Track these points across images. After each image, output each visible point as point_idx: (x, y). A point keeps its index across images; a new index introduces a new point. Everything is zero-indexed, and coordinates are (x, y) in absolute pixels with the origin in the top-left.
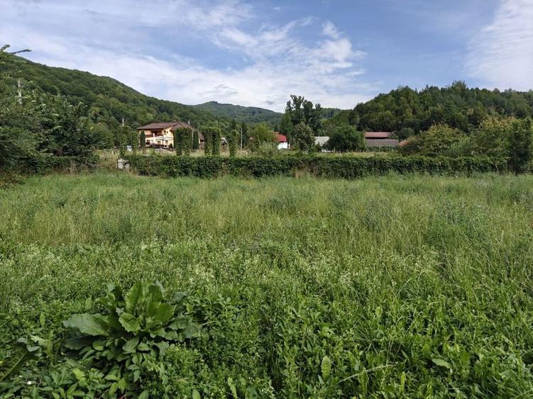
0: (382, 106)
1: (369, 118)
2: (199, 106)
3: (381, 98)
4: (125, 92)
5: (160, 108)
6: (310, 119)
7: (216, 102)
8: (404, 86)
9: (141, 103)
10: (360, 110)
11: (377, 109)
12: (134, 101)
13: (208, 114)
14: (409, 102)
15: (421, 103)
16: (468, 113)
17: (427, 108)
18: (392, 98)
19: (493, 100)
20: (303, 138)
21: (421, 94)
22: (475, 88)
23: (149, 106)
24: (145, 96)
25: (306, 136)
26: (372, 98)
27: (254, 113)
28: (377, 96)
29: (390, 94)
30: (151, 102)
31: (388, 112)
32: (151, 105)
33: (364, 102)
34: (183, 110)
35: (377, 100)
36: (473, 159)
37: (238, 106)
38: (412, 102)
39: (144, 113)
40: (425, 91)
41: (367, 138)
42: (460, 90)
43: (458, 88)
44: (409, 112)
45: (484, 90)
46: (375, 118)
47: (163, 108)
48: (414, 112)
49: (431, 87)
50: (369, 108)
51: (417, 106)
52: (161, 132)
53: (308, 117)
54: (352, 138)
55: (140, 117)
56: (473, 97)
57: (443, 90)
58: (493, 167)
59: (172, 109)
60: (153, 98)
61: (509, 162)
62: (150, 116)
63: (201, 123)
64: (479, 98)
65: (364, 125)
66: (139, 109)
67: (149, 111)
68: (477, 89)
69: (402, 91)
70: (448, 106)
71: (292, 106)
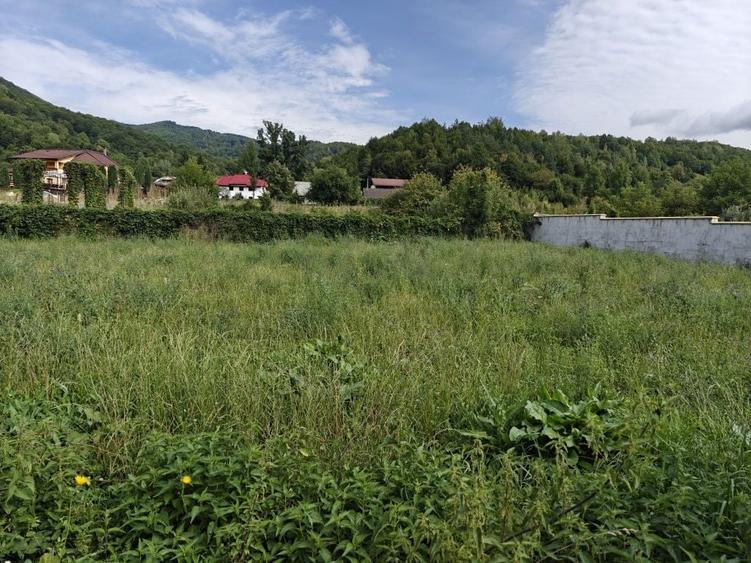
0: (400, 143)
1: (382, 158)
2: (146, 127)
3: (401, 132)
4: (12, 97)
5: (74, 125)
6: (292, 156)
7: (174, 123)
8: (430, 119)
9: (41, 115)
10: (374, 147)
11: (394, 148)
12: (29, 112)
13: (159, 140)
14: (433, 141)
15: (449, 142)
16: (502, 160)
17: (454, 150)
18: (414, 134)
19: (533, 144)
20: (277, 183)
21: (450, 130)
22: (513, 128)
23: (56, 121)
24: (48, 104)
25: (281, 180)
26: (390, 131)
27: (233, 143)
28: (396, 129)
29: (411, 128)
30: (58, 115)
31: (408, 152)
32: (59, 120)
33: (379, 137)
34: (116, 132)
35: (396, 135)
36: (422, 219)
37: (209, 131)
38: (437, 140)
39: (45, 132)
40: (455, 128)
41: (377, 187)
42: (495, 129)
43: (494, 127)
44: (433, 153)
45: (523, 131)
46: (391, 160)
47: (81, 126)
48: (439, 154)
49: (462, 123)
50: (384, 146)
51: (443, 147)
52: (54, 164)
53: (287, 154)
54: (340, 186)
55: (37, 139)
56: (509, 140)
57: (475, 128)
58: (445, 229)
59: (96, 128)
60: (63, 109)
61: (463, 224)
62: (54, 137)
63: (144, 153)
64: (516, 142)
65: (377, 168)
66: (36, 125)
67: (54, 130)
68: (516, 129)
69: (426, 125)
70: (477, 149)
71: (264, 136)
